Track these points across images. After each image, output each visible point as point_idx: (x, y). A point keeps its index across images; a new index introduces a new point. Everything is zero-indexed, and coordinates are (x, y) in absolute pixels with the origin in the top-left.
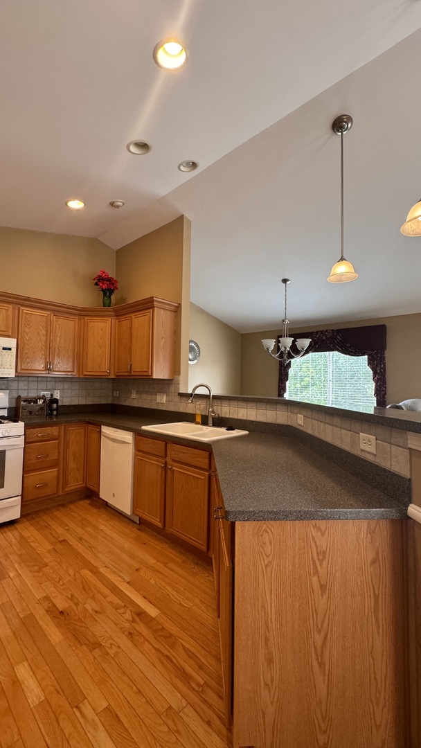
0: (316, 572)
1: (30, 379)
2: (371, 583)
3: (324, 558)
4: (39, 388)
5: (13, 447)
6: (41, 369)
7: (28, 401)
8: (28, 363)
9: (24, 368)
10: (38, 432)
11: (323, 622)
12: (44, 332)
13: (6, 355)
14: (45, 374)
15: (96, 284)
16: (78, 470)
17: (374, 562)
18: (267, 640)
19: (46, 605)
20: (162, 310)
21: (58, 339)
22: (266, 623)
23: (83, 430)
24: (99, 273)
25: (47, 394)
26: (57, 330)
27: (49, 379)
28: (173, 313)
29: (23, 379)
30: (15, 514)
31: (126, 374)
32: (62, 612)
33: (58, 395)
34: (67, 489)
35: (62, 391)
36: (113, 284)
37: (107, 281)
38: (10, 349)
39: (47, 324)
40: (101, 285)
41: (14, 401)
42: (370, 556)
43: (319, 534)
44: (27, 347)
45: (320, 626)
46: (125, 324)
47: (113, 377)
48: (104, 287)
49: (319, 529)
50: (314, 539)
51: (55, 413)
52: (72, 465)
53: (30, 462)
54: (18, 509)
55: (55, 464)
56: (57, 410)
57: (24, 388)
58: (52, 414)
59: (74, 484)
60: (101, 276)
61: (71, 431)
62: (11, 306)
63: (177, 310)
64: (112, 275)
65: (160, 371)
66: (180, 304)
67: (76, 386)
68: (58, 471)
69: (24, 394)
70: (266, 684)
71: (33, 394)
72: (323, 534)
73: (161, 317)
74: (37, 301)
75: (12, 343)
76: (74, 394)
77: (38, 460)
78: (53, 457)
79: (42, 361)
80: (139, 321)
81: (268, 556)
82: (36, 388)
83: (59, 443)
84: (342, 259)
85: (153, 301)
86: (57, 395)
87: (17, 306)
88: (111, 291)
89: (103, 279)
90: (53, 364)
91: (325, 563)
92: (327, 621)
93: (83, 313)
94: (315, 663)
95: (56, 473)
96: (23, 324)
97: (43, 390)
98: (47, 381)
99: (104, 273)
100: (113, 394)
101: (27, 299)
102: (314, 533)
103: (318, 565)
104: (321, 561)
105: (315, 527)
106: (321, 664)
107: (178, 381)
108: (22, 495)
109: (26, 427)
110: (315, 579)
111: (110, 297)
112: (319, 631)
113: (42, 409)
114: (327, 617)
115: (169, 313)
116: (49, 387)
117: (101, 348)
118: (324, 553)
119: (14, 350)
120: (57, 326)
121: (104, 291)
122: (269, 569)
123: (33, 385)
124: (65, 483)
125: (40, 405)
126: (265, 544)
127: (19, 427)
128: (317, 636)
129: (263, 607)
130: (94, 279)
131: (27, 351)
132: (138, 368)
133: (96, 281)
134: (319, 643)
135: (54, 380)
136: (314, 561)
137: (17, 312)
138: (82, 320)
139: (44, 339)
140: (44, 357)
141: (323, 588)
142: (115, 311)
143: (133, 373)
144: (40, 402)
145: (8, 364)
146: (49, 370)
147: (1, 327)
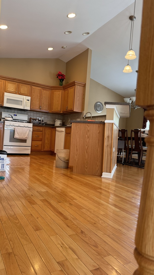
0: (87, 134)
1: (34, 112)
2: (98, 137)
4: (37, 116)
6: (38, 108)
7: (34, 119)
9: (33, 107)
10: (37, 128)
12: (39, 95)
13: (28, 102)
15: (57, 77)
16: (48, 144)
17: (99, 133)
18: (77, 146)
20: (79, 86)
21: (43, 98)
22: (77, 143)
23: (50, 130)
24: (58, 73)
25: (39, 118)
28: (83, 87)
29: (32, 111)
30: (29, 152)
31: (66, 111)
34: (44, 150)
35: (45, 118)
36: (63, 77)
37: (61, 76)
38: (29, 100)
39: (40, 92)
40: (59, 77)
41: (29, 119)
42: (98, 132)
44: (34, 100)
46: (66, 92)
47: (62, 112)
48: (60, 78)
49: (88, 126)
50: (87, 128)
52: (46, 141)
53: (34, 137)
54: (30, 150)
55: (41, 140)
57: (32, 115)
59: (47, 148)
60: (59, 74)
61: (46, 130)
62: (29, 86)
63: (84, 86)
64: (63, 73)
65: (76, 109)
66: (85, 84)
67: (49, 117)
68: (42, 143)
69: (32, 118)
70: (76, 155)
71: (35, 118)
72: (89, 127)
73: (78, 89)
74: (37, 84)
75: (29, 98)
76: (48, 120)
77: (36, 137)
78: (41, 137)
79: (38, 105)
80: (71, 90)
81: (78, 130)
83: (42, 133)
85: (75, 83)
87: (31, 86)
88: (63, 80)
89: (59, 75)
90: (42, 107)
93: (52, 88)
94: (86, 152)
95: (41, 143)
96: (33, 92)
98: (39, 114)
99: (60, 72)
100: (63, 121)
101: (34, 83)
102: (87, 126)
103: (87, 133)
104: (88, 132)
105: (87, 125)
106: (87, 152)
107: (83, 113)
108: (31, 147)
109: (33, 125)
110: (87, 136)
111: (62, 82)
112: (87, 146)
113: (37, 123)
114: (88, 143)
115: (81, 87)
116: (40, 116)
117: (58, 102)
118: (89, 130)
119: (30, 101)
120: (43, 93)
121: (60, 80)
122: (78, 133)
123: (35, 115)
124: (44, 147)
126: (77, 128)
127: (31, 125)
128: (86, 147)
129: (76, 140)
130: (57, 75)
131: (34, 102)
132: (69, 108)
133: (57, 76)
134: (87, 148)
137: (31, 88)
138: (52, 91)
139: (39, 97)
141: (88, 137)
142: (63, 87)
143: (68, 110)
144: (37, 120)
145: (28, 105)
146: (40, 109)
147: (26, 93)
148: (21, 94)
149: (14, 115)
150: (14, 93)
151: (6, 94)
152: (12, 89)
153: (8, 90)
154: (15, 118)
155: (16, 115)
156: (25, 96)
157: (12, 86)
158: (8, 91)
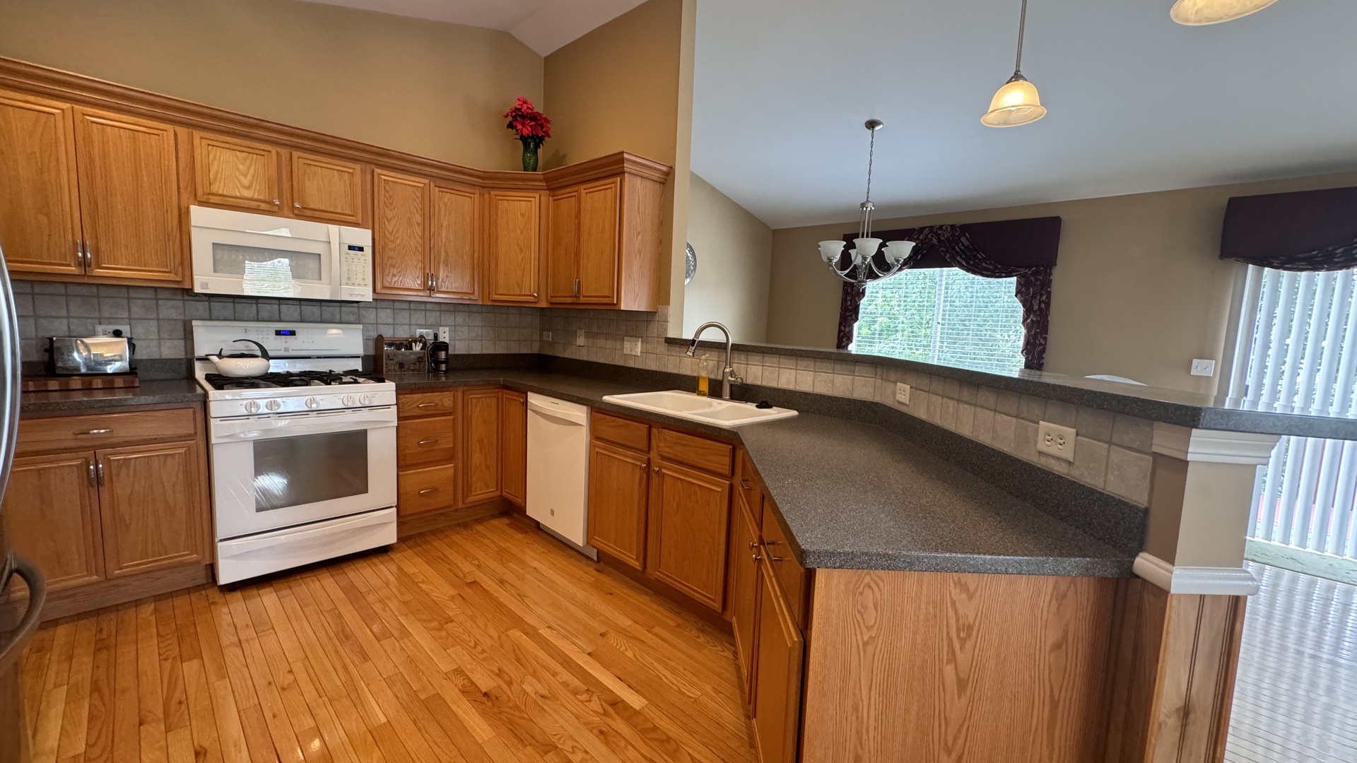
0: (953, 658)
1: (397, 305)
2: (1047, 682)
3: (969, 635)
4: (413, 321)
5: (380, 424)
6: (417, 287)
7: (398, 345)
8: (394, 275)
9: (388, 285)
10: (419, 401)
11: (956, 738)
12: (418, 218)
13: (356, 260)
14: (422, 297)
15: (511, 126)
16: (488, 467)
17: (1057, 646)
19: (460, 681)
20: (639, 180)
21: (444, 233)
22: (859, 733)
23: (494, 400)
24: (516, 104)
25: (428, 333)
26: (443, 213)
27: (429, 307)
28: (658, 186)
29: (384, 304)
30: (389, 536)
31: (570, 300)
32: (486, 694)
33: (447, 335)
34: (470, 499)
35: (454, 328)
36: (542, 126)
37: (531, 119)
38: (361, 249)
39: (423, 203)
40: (519, 127)
41: (371, 344)
42: (1053, 637)
43: (964, 596)
44: (391, 246)
45: (950, 744)
46: (567, 205)
47: (544, 304)
48: (526, 132)
49: (964, 587)
50: (953, 603)
51: (443, 367)
52: (477, 458)
53: (407, 452)
54: (393, 528)
55: (449, 457)
56: (446, 362)
57: (385, 321)
58: (437, 370)
59: (483, 490)
60: (520, 110)
61: (474, 401)
62: (358, 167)
63: (666, 180)
64: (539, 108)
65: (633, 299)
66: (672, 169)
67: (477, 320)
68: (455, 468)
69: (388, 333)
71: (403, 333)
72: (970, 597)
73: (638, 193)
74: (403, 157)
75: (363, 237)
76: (473, 335)
77: (420, 449)
78: (446, 443)
79: (419, 273)
80: (595, 199)
81: (869, 628)
82: (407, 321)
83: (454, 420)
84: (1017, 76)
85: (622, 161)
86: (444, 336)
87: (369, 168)
88: (539, 141)
89: (523, 117)
90: (438, 279)
91: (969, 645)
92: (963, 736)
93: (487, 182)
95: (452, 471)
96: (382, 204)
97: (421, 326)
98: (426, 310)
99: (525, 102)
100: (541, 335)
101: (385, 153)
102: (955, 592)
103: (957, 647)
104: (963, 642)
105: (958, 583)
107: (666, 316)
108: (398, 507)
109: (400, 391)
110: (949, 670)
111: (535, 152)
112: (949, 752)
113: (420, 359)
114: (964, 731)
115: (648, 184)
116: (431, 321)
117: (521, 251)
118: (970, 628)
119: (368, 251)
120: (442, 205)
121: (524, 139)
122: (870, 649)
123: (403, 317)
124: (467, 488)
125: (417, 353)
126: (865, 608)
127: (386, 391)
129: (855, 708)
130: (507, 116)
131: (391, 254)
132: (592, 289)
133: (510, 119)
135: (437, 307)
136: (950, 640)
137: (369, 177)
138: (486, 196)
139: (419, 231)
140: (420, 265)
141: (962, 684)
142: (547, 180)
143: (582, 300)
144: (417, 348)
145: (360, 277)
146: (431, 289)
147: (342, 206)
148: (308, 213)
149: (278, 333)
150: (263, 206)
151: (199, 215)
152: (246, 182)
153: (218, 188)
154: (286, 350)
155: (292, 333)
156: (334, 229)
157: (243, 164)
158: (214, 199)
